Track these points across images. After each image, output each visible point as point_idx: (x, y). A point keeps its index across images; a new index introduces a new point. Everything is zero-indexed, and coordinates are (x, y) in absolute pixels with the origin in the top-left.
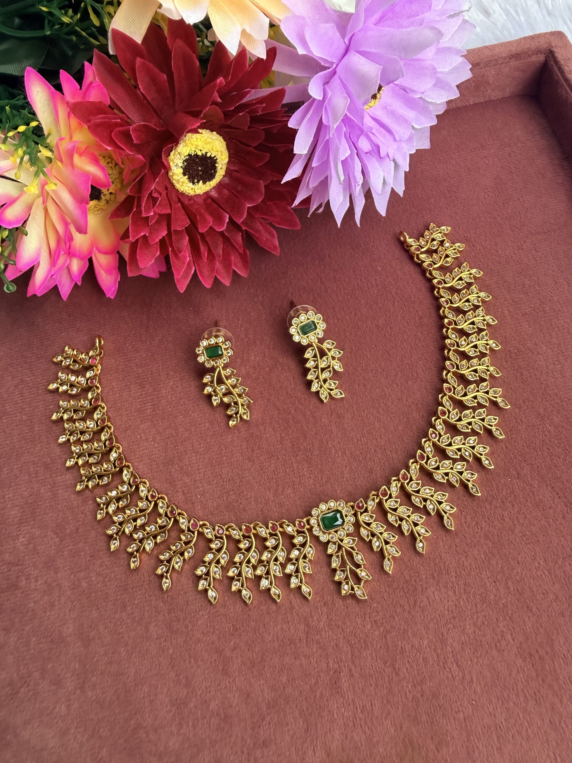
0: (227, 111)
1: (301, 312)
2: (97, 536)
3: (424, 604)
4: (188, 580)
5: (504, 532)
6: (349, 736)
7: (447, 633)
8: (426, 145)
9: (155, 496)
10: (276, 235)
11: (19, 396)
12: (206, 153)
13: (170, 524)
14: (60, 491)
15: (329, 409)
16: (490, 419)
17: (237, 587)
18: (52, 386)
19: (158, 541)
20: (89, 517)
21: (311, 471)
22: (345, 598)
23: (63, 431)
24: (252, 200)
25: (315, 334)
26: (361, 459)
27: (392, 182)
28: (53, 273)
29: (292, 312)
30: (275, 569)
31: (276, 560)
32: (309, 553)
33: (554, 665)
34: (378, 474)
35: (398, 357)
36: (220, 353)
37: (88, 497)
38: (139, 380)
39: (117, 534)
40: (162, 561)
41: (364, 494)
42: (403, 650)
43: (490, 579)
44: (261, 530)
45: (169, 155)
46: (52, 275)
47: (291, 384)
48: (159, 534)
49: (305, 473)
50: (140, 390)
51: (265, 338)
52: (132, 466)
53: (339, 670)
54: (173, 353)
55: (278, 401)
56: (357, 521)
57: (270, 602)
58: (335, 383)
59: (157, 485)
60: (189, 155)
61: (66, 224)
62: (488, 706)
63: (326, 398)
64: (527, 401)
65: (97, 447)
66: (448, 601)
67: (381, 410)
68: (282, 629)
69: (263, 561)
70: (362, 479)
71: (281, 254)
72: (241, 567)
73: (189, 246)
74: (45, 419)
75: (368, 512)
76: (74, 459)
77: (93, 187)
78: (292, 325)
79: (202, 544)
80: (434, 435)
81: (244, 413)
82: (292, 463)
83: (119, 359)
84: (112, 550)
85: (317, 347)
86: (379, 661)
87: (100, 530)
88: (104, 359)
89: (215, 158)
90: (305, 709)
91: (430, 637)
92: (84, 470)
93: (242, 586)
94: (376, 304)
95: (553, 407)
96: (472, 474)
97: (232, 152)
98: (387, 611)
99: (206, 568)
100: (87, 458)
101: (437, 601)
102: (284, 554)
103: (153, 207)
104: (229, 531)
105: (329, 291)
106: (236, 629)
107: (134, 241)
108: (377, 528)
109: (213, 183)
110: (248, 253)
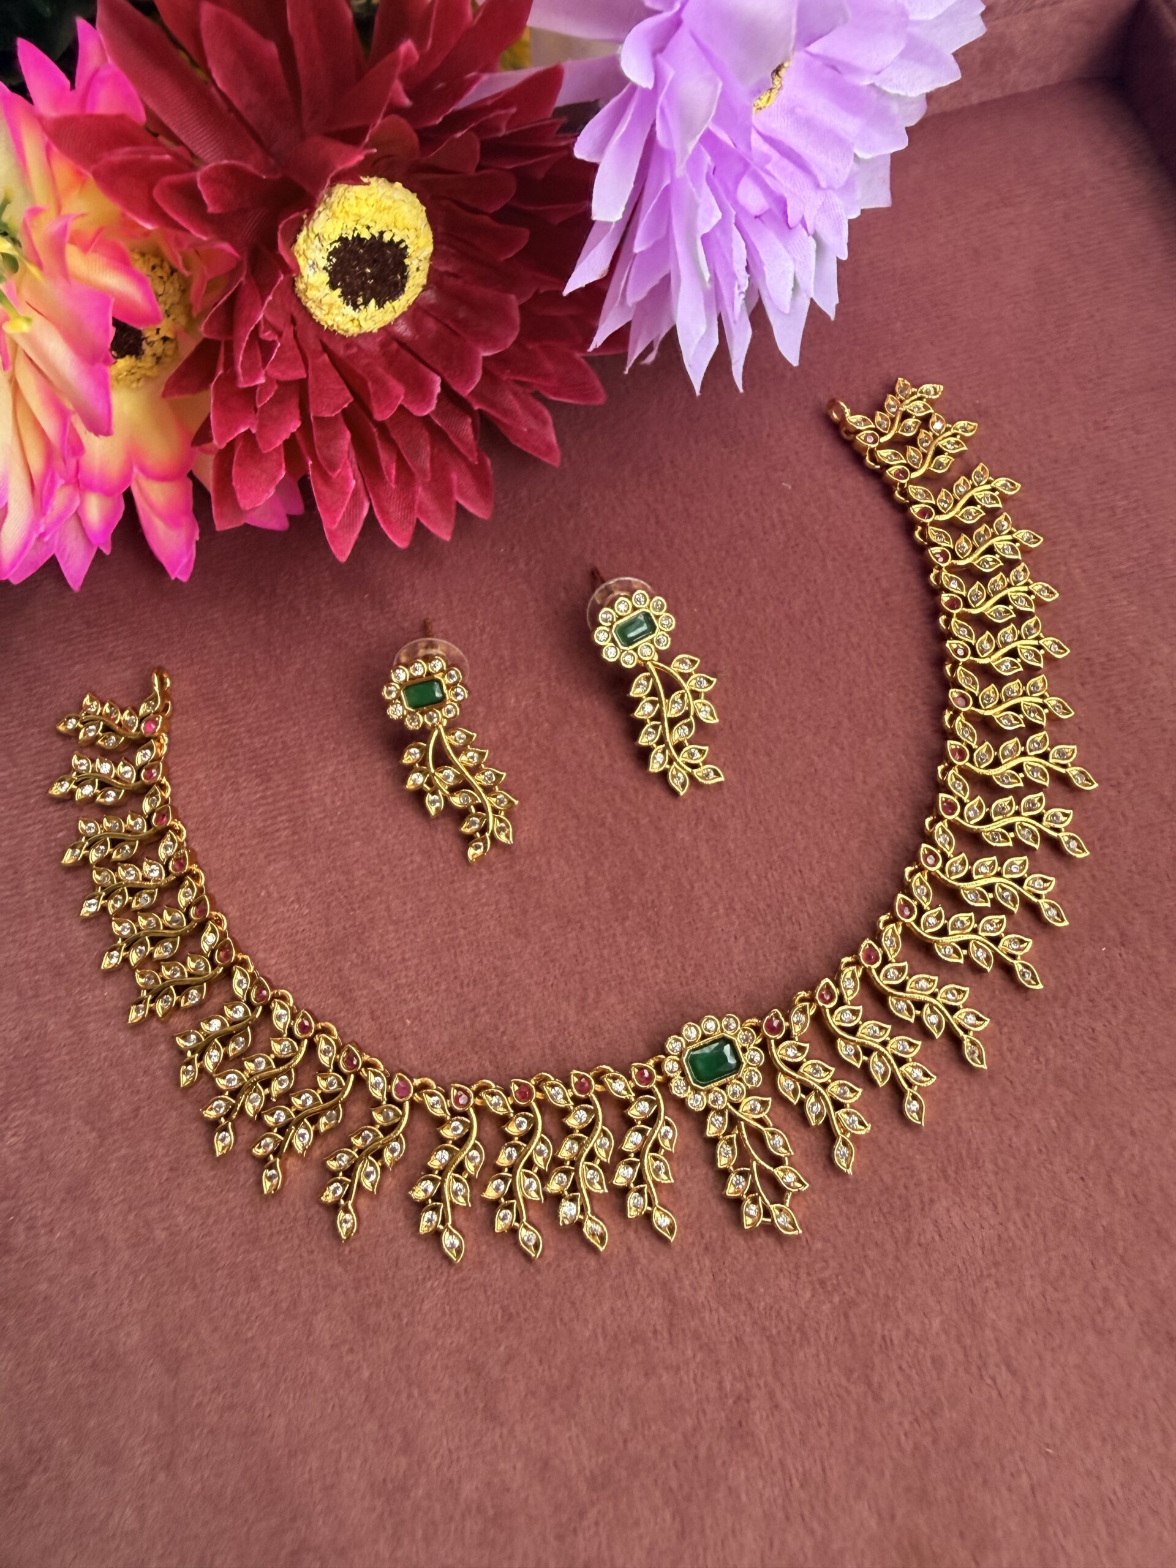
0: (427, 129)
1: (617, 593)
2: (182, 1123)
3: (929, 1236)
4: (397, 1210)
5: (1099, 1066)
6: (776, 1543)
7: (984, 1300)
8: (882, 199)
9: (309, 1028)
10: (550, 421)
12: (382, 233)
13: (345, 1088)
14: (92, 1026)
15: (690, 810)
16: (1054, 815)
17: (507, 1222)
18: (59, 789)
19: (322, 1129)
20: (163, 1081)
21: (658, 951)
22: (752, 1232)
23: (91, 890)
24: (489, 340)
25: (652, 641)
26: (769, 918)
27: (812, 286)
28: (42, 530)
29: (597, 596)
30: (591, 1179)
31: (592, 1156)
32: (665, 1136)
34: (811, 951)
35: (841, 686)
36: (438, 695)
37: (156, 1036)
38: (257, 764)
39: (227, 1116)
40: (334, 1174)
41: (782, 998)
42: (886, 1344)
43: (1071, 1174)
44: (553, 1092)
45: (295, 241)
46: (42, 536)
47: (602, 757)
48: (323, 1112)
49: (646, 958)
50: (261, 788)
51: (537, 657)
52: (252, 960)
53: (744, 1395)
54: (330, 699)
55: (575, 796)
56: (769, 1059)
57: (583, 1252)
58: (700, 751)
59: (312, 1001)
60: (342, 239)
61: (63, 415)
62: (1083, 1455)
63: (683, 785)
64: (1133, 771)
65: (170, 922)
66: (982, 1227)
67: (807, 807)
68: (612, 1310)
69: (562, 1162)
70: (774, 965)
71: (562, 464)
72: (514, 1178)
73: (353, 454)
74: (48, 864)
75: (793, 1039)
76: (119, 952)
77: (116, 323)
78: (600, 625)
79: (422, 1129)
80: (931, 860)
81: (500, 830)
82: (614, 935)
83: (208, 719)
84: (218, 1154)
85: (657, 671)
86: (835, 1370)
87: (188, 1109)
88: (173, 720)
89: (403, 245)
91: (946, 1311)
92: (142, 976)
93: (518, 1220)
94: (785, 567)
96: (1022, 942)
97: (440, 229)
98: (845, 1257)
99: (435, 1184)
100: (150, 949)
101: (954, 1226)
102: (609, 1143)
103: (264, 366)
104: (481, 1098)
105: (677, 541)
106: (511, 1315)
107: (223, 446)
108: (814, 1073)
109: (401, 304)
110: (489, 462)
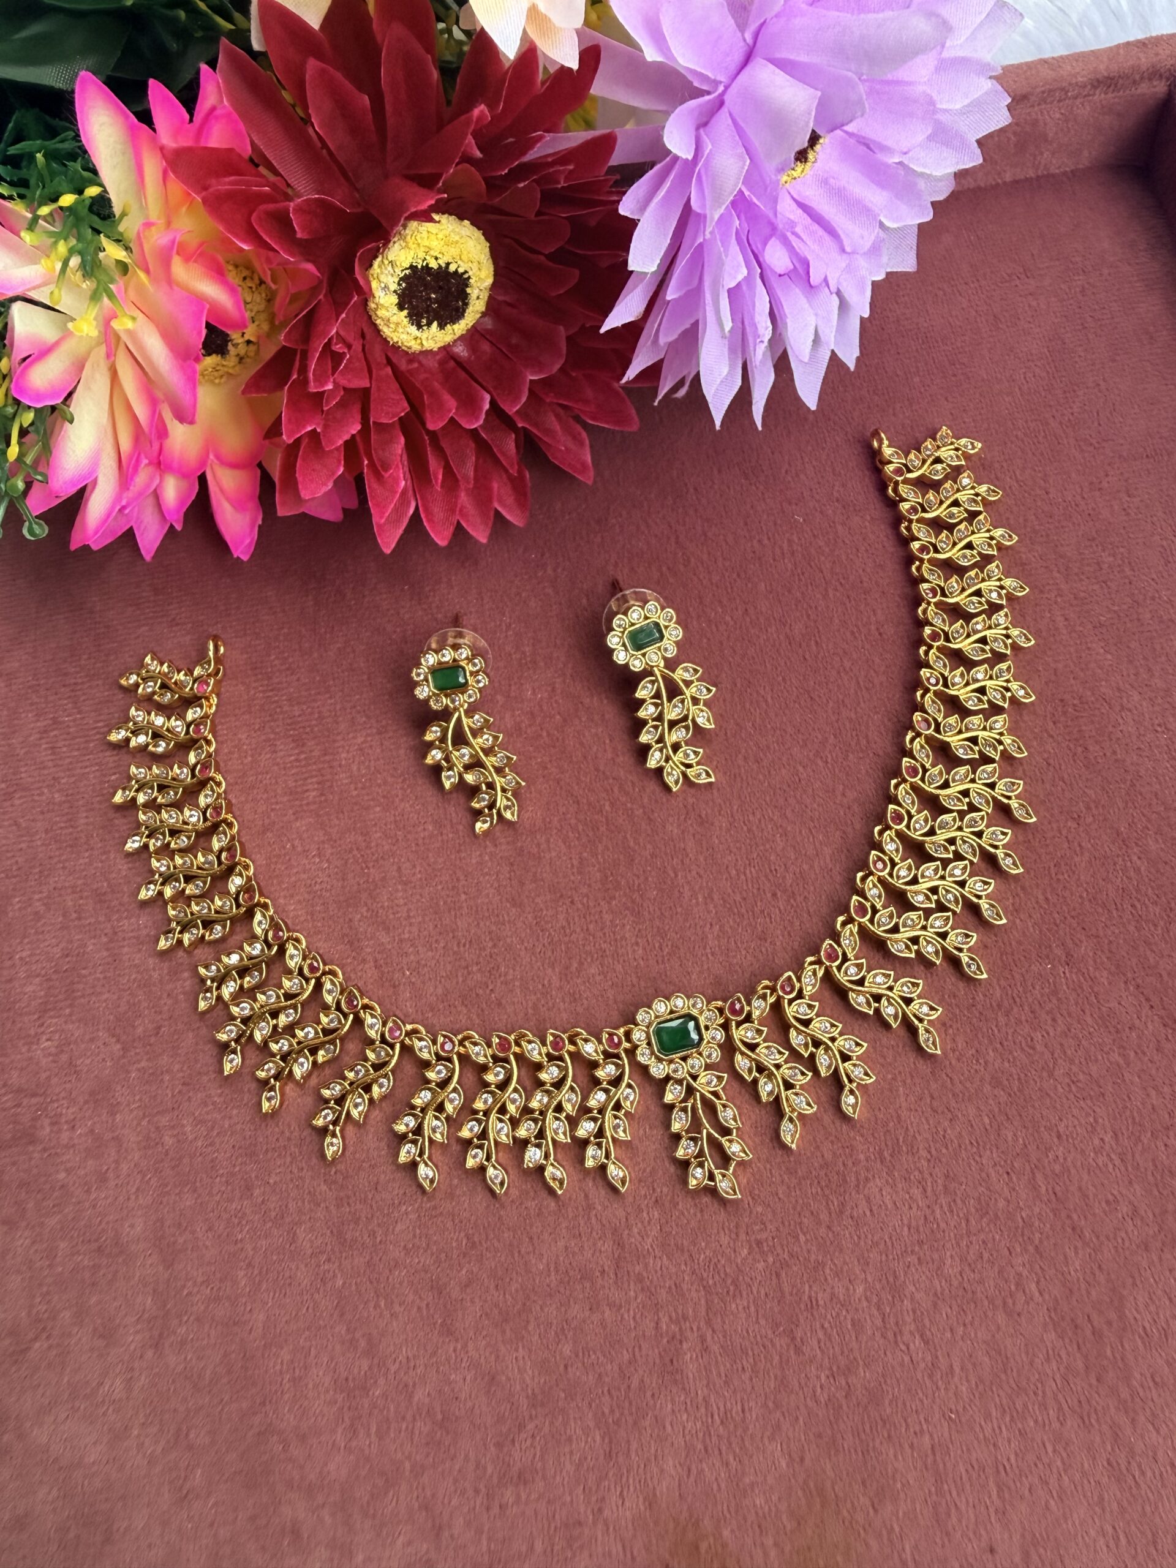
0: (492, 177)
1: (632, 602)
2: (197, 1044)
3: (861, 1211)
4: (380, 1140)
5: (1034, 1072)
6: (694, 1471)
7: (906, 1273)
8: (907, 263)
9: (318, 969)
10: (587, 442)
11: (50, 752)
12: (448, 264)
13: (345, 1025)
14: (126, 950)
15: (681, 805)
16: (993, 834)
17: (478, 1160)
18: (116, 736)
19: (320, 1060)
20: (183, 1005)
21: (639, 931)
22: (696, 1193)
23: (136, 828)
24: (539, 366)
25: (659, 648)
26: (743, 911)
27: (833, 339)
28: (124, 503)
29: (613, 604)
30: (557, 1129)
31: (559, 1108)
32: (627, 1098)
33: (1122, 1346)
34: (778, 943)
35: (831, 704)
36: (462, 680)
37: (182, 964)
38: (294, 729)
39: (237, 1041)
40: (327, 1101)
41: (748, 983)
42: (812, 1305)
43: (998, 1167)
44: (530, 1047)
45: (371, 265)
46: (123, 508)
47: (605, 751)
48: (322, 1045)
49: (627, 935)
51: (555, 655)
52: (274, 905)
53: (678, 1337)
54: (365, 677)
55: (578, 784)
56: (729, 1038)
57: (544, 1194)
58: (695, 752)
59: (323, 946)
60: (412, 267)
61: (153, 403)
62: (983, 1423)
63: (677, 782)
65: (204, 864)
66: (911, 1208)
67: (789, 813)
68: (566, 1248)
69: (532, 1111)
70: (744, 952)
71: (595, 482)
72: (487, 1121)
73: (405, 457)
74: (100, 802)
75: (752, 1022)
76: (156, 885)
77: (208, 326)
78: (613, 629)
79: (409, 1069)
80: (879, 864)
81: (507, 808)
82: (601, 912)
83: (254, 685)
84: (226, 1073)
85: (664, 677)
86: (763, 1322)
87: (204, 1031)
88: (224, 683)
89: (466, 276)
90: (607, 1411)
91: (870, 1279)
92: (174, 909)
93: (488, 1159)
94: (789, 591)
95: (1149, 820)
96: (967, 936)
97: (502, 264)
98: (783, 1223)
99: (416, 1120)
100: (183, 885)
101: (886, 1206)
102: (576, 1098)
103: (333, 374)
104: (465, 1047)
105: (693, 561)
106: (474, 1243)
107: (291, 441)
108: (770, 1054)
109: (460, 327)
110: (528, 476)
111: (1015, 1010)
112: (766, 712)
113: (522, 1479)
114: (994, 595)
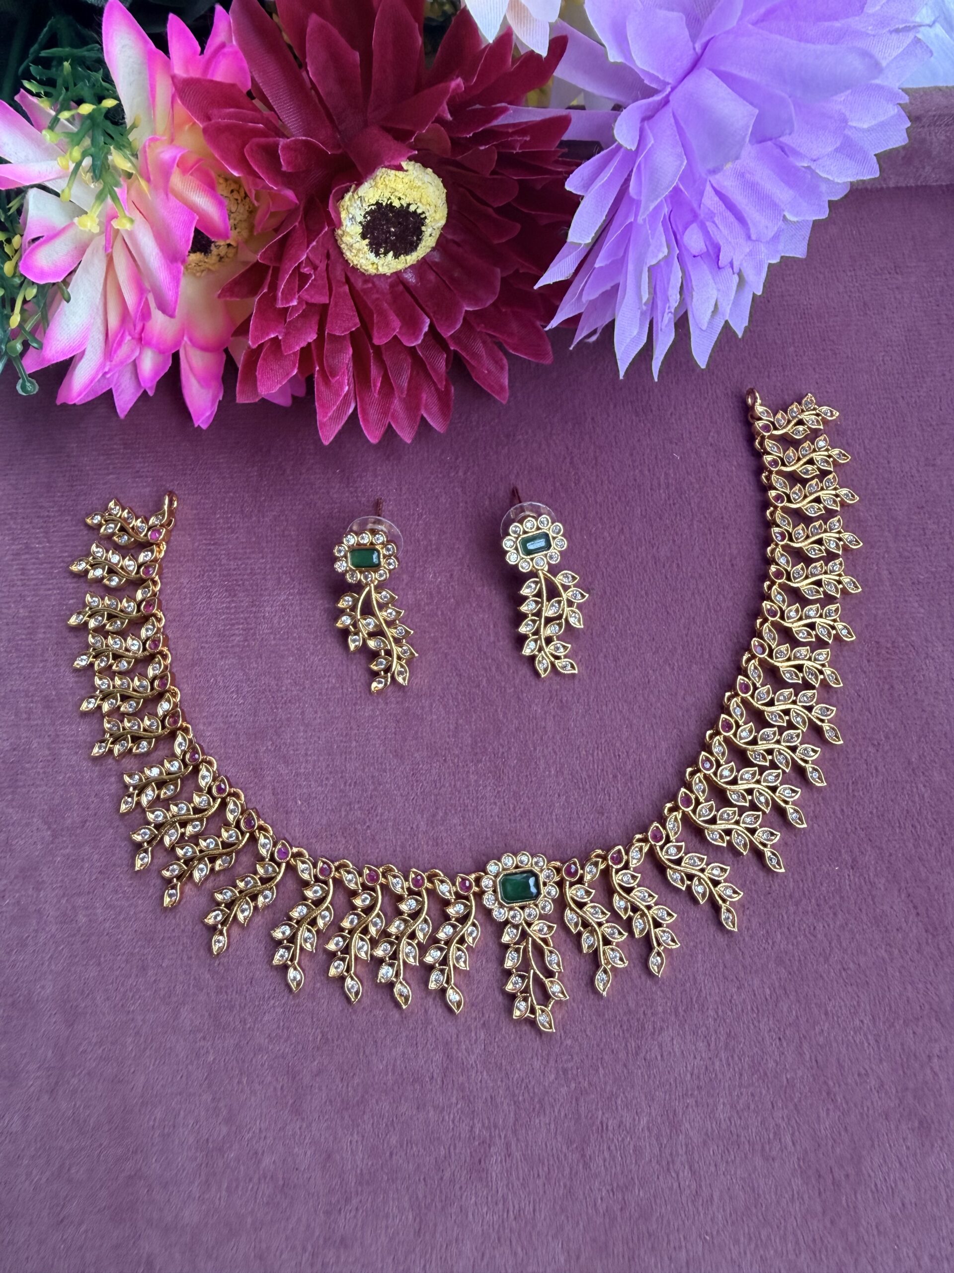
0: (458, 138)
1: (528, 513)
2: (115, 839)
3: (653, 1056)
4: (260, 942)
5: (812, 956)
6: (487, 1256)
7: (683, 1113)
8: (800, 251)
9: (224, 790)
10: (507, 368)
11: (20, 573)
12: (409, 205)
13: (241, 842)
14: (64, 751)
15: (547, 689)
17: (339, 970)
18: (77, 568)
20: (108, 805)
21: (498, 792)
22: (518, 1022)
23: (85, 649)
24: (476, 300)
25: (546, 555)
26: (587, 786)
27: (728, 311)
28: (106, 369)
29: (512, 512)
30: (408, 952)
31: (413, 936)
32: (471, 934)
33: (856, 1198)
34: (613, 818)
35: (683, 620)
36: (375, 560)
37: (110, 770)
38: (228, 581)
39: (149, 843)
40: (218, 904)
41: (583, 850)
42: (603, 1128)
43: (773, 1033)
44: (395, 881)
45: (343, 198)
46: (106, 373)
47: (489, 634)
48: (220, 855)
49: (487, 795)
51: (457, 546)
52: (193, 729)
53: (488, 1142)
54: (294, 543)
55: (462, 660)
56: (562, 894)
57: (391, 1005)
58: (564, 647)
59: (232, 771)
60: (378, 204)
61: (141, 291)
62: (732, 1247)
63: (545, 670)
64: (891, 736)
65: (138, 687)
66: (695, 1058)
67: (636, 708)
68: (404, 1054)
69: (389, 935)
70: (583, 822)
71: (509, 402)
72: (351, 939)
73: (351, 364)
74: (57, 621)
75: (584, 884)
76: (96, 700)
77: (196, 230)
78: (509, 535)
79: (291, 885)
80: (707, 765)
81: (400, 673)
82: (468, 772)
83: (198, 538)
84: (137, 869)
85: (546, 580)
86: (560, 1139)
87: (122, 830)
88: (173, 533)
89: (423, 216)
90: (420, 1196)
91: (654, 1114)
92: (109, 722)
93: (348, 971)
94: (661, 519)
95: (937, 754)
96: (772, 834)
97: (454, 208)
98: (587, 1056)
99: (291, 930)
101: (674, 1052)
102: (428, 929)
103: (298, 292)
104: (340, 873)
105: (583, 481)
106: (327, 1039)
107: (255, 347)
108: (594, 913)
109: (412, 259)
110: (453, 390)
111: (804, 902)
112: (628, 618)
113: (344, 1243)
114: (833, 545)
